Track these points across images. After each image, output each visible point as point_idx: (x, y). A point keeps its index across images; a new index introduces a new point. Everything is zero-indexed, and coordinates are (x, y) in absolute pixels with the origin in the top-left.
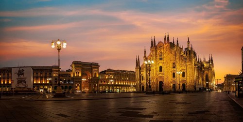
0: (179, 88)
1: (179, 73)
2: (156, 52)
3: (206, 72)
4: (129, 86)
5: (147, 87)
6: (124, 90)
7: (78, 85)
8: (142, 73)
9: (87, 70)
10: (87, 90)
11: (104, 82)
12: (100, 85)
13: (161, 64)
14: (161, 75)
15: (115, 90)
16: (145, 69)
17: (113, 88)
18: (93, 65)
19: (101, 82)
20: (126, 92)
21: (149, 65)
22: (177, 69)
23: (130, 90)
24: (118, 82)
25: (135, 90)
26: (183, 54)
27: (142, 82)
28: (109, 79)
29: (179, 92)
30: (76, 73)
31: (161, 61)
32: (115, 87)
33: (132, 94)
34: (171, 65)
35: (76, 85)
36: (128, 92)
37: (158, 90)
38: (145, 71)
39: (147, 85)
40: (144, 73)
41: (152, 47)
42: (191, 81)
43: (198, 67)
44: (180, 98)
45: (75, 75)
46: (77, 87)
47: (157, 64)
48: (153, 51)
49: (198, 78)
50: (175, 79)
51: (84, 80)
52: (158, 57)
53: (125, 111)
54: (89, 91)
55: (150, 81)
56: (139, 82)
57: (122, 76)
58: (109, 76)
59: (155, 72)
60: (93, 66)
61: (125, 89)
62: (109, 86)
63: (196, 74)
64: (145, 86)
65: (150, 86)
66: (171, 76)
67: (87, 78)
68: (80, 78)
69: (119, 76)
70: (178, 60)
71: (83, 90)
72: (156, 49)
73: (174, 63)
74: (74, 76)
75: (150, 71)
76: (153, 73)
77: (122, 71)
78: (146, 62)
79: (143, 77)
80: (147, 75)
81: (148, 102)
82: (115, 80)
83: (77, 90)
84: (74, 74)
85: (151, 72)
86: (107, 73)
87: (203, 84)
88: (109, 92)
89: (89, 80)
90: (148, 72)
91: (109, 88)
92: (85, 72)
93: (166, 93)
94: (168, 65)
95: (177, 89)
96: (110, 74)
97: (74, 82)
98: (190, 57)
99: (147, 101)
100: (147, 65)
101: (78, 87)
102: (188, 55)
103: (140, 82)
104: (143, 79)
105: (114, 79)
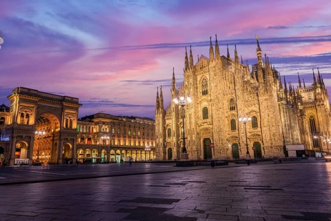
0: (248, 153)
1: (244, 119)
2: (195, 79)
3: (308, 112)
4: (142, 149)
5: (178, 152)
6: (131, 158)
7: (23, 145)
8: (167, 122)
9: (51, 111)
10: (45, 156)
11: (89, 139)
12: (79, 147)
13: (205, 104)
14: (205, 126)
15: (112, 157)
16: (174, 114)
17: (108, 153)
18: (68, 101)
19: (83, 139)
20: (136, 162)
21: (183, 106)
22: (240, 112)
23: (143, 158)
24: (119, 141)
25: (153, 157)
26: (249, 77)
27: (168, 140)
28: (99, 134)
29: (249, 162)
30: (22, 116)
31: (204, 97)
32: (112, 151)
33: (147, 166)
34: (226, 105)
35: (18, 145)
36: (139, 162)
37: (202, 157)
38: (174, 119)
39: (178, 146)
40: (171, 122)
41: (187, 68)
42: (274, 135)
43: (288, 103)
44: (251, 175)
45: (19, 121)
46: (19, 150)
47: (197, 103)
48: (188, 76)
49: (291, 127)
50: (235, 133)
51: (40, 133)
52: (200, 90)
53: (134, 206)
54: (52, 158)
55: (184, 139)
56: (161, 140)
57: (127, 128)
58: (100, 127)
59: (193, 121)
60: (64, 104)
61: (134, 156)
62: (100, 148)
63: (283, 119)
64: (174, 150)
65: (184, 150)
66: (227, 128)
67: (49, 130)
68: (31, 129)
69: (122, 128)
70: (239, 93)
71: (35, 158)
72: (194, 72)
73: (232, 100)
74: (14, 122)
75: (183, 117)
76: (190, 123)
77: (128, 117)
78: (176, 101)
79: (169, 130)
80: (177, 127)
81: (183, 184)
82: (112, 136)
83: (19, 157)
84: (14, 118)
85: (187, 120)
86: (96, 120)
87: (304, 143)
88: (99, 161)
89: (53, 134)
90: (181, 120)
91: (100, 153)
92: (45, 116)
93: (218, 164)
94: (220, 105)
95: (243, 154)
96: (104, 123)
97: (12, 138)
98: (265, 82)
99: (180, 181)
100: (177, 106)
101: (23, 151)
102: (261, 80)
103: (164, 140)
104: (169, 136)
105: (110, 134)
